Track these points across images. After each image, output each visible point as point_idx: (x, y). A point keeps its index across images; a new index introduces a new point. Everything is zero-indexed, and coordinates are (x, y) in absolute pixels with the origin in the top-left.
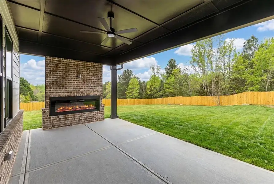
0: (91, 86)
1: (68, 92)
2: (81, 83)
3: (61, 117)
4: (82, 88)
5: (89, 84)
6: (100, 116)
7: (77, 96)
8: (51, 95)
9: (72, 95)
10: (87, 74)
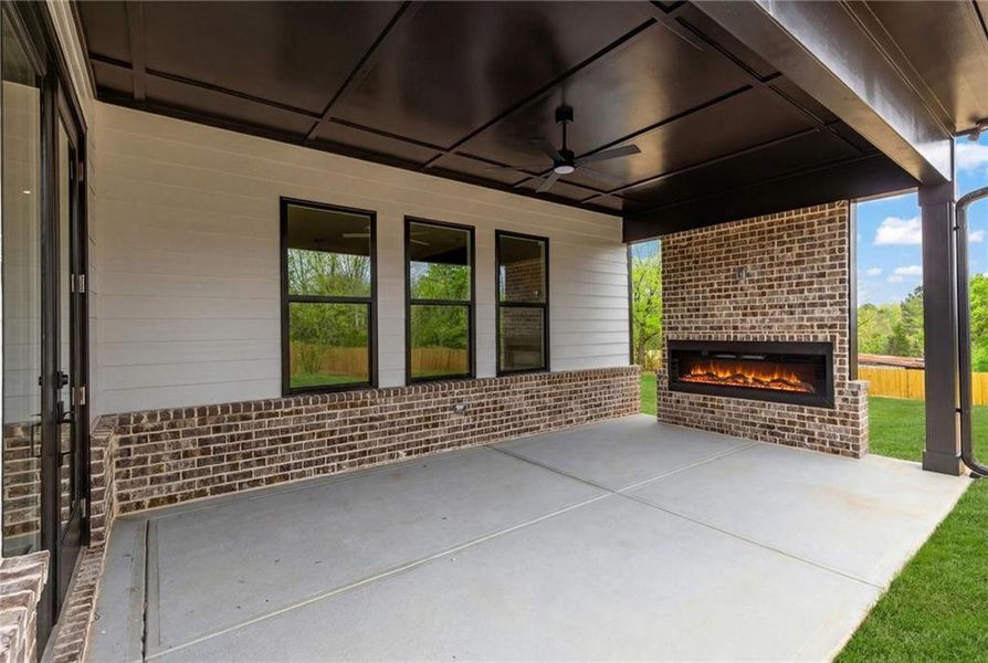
0: (790, 306)
1: (711, 328)
2: (752, 295)
3: (693, 397)
4: (754, 315)
5: (782, 296)
6: (836, 431)
7: (735, 342)
8: (672, 336)
9: (723, 336)
10: (772, 259)
